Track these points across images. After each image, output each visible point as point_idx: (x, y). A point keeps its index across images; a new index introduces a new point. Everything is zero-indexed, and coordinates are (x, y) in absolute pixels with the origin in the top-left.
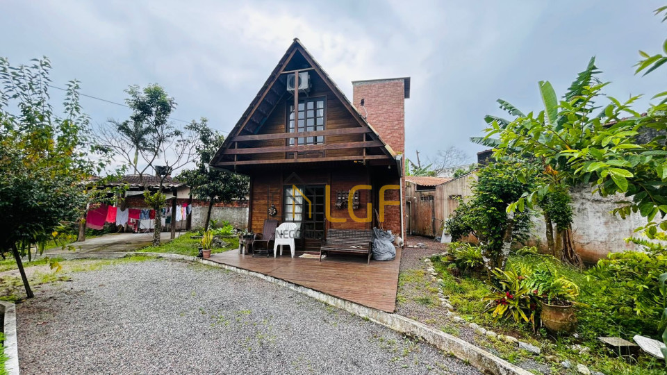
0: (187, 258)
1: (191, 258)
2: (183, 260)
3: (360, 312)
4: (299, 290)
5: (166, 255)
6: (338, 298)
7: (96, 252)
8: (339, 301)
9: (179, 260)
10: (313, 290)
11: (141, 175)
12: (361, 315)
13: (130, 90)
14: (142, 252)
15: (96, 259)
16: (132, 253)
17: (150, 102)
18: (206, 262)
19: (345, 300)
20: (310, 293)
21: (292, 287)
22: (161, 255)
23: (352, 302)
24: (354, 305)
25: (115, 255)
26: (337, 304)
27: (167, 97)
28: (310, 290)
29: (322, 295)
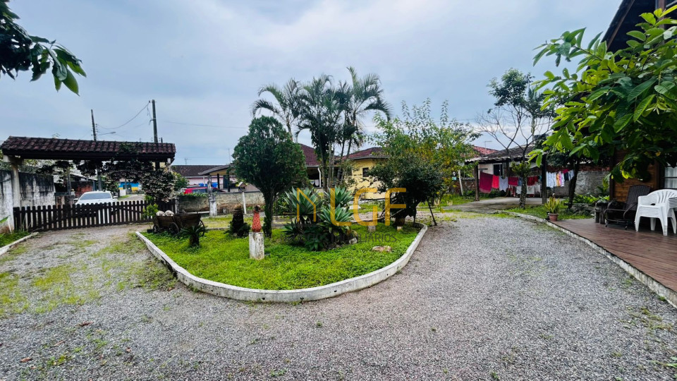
0: (538, 219)
1: (541, 220)
2: (535, 221)
3: (660, 291)
4: (614, 260)
5: (523, 215)
6: (643, 273)
7: (479, 208)
8: (643, 276)
9: (531, 220)
10: (624, 262)
11: (507, 149)
12: (660, 295)
13: (490, 84)
14: (507, 211)
15: (477, 212)
16: (500, 211)
17: (508, 86)
18: (550, 224)
19: (648, 276)
20: (622, 264)
21: (609, 257)
22: (519, 215)
23: (653, 279)
24: (655, 283)
25: (489, 212)
26: (641, 279)
27: (523, 75)
28: (622, 261)
29: (630, 267)
